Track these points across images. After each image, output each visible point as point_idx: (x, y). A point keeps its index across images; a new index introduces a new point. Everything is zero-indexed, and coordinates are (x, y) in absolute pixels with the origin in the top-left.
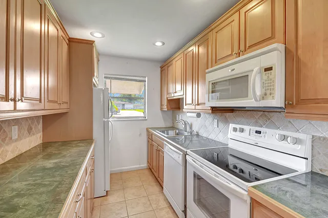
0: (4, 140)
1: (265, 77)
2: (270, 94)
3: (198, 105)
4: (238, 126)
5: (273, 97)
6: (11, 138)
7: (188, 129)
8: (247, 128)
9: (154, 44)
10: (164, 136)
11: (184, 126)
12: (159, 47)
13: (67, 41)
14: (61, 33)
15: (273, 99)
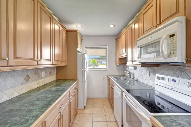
0: (39, 77)
1: (170, 42)
2: (173, 53)
3: (134, 61)
4: (161, 76)
5: (175, 55)
6: (42, 77)
7: (132, 77)
8: (166, 77)
9: (109, 27)
10: (115, 80)
11: (129, 75)
12: (112, 28)
13: (66, 32)
14: (61, 28)
15: (175, 57)
